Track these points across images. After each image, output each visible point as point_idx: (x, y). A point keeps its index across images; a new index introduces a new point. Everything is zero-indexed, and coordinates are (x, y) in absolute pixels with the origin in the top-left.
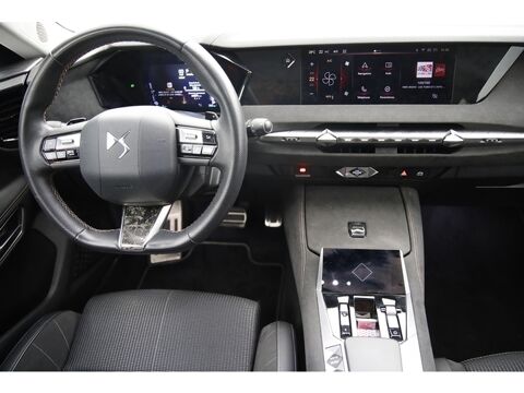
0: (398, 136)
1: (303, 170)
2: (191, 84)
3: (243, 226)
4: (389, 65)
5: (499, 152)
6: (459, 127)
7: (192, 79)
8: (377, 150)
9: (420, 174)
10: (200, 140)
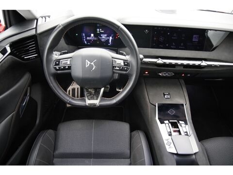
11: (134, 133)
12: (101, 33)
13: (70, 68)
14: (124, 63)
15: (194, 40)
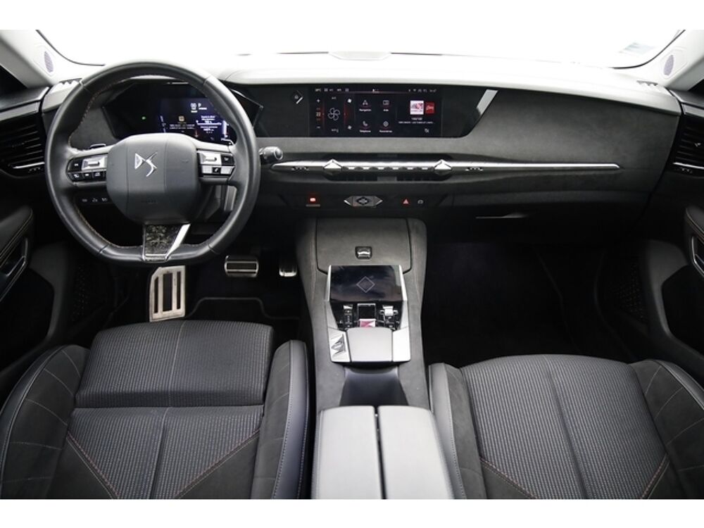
0: (396, 165)
1: (313, 200)
2: (203, 118)
3: (255, 275)
4: (386, 103)
5: (482, 179)
6: (448, 157)
7: (204, 113)
8: (378, 178)
9: (421, 202)
10: (219, 162)
11: (284, 347)
12: (201, 113)
13: (103, 176)
14: (223, 157)
15: (412, 113)
